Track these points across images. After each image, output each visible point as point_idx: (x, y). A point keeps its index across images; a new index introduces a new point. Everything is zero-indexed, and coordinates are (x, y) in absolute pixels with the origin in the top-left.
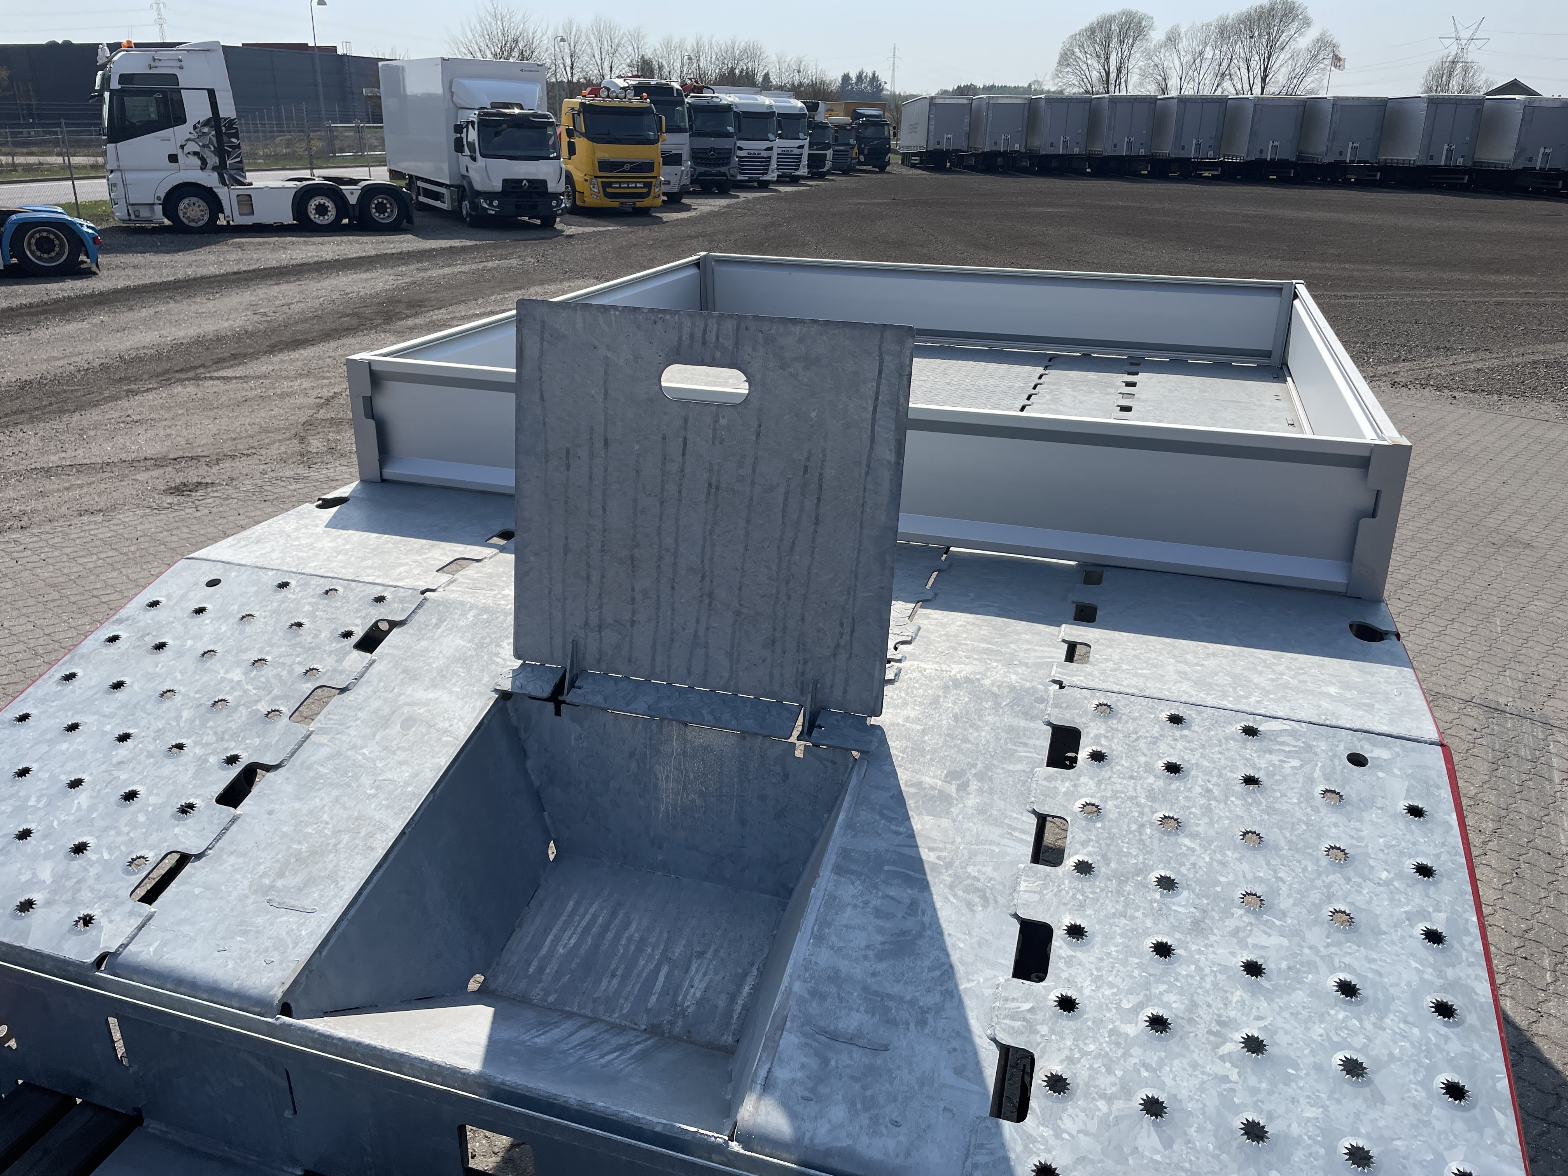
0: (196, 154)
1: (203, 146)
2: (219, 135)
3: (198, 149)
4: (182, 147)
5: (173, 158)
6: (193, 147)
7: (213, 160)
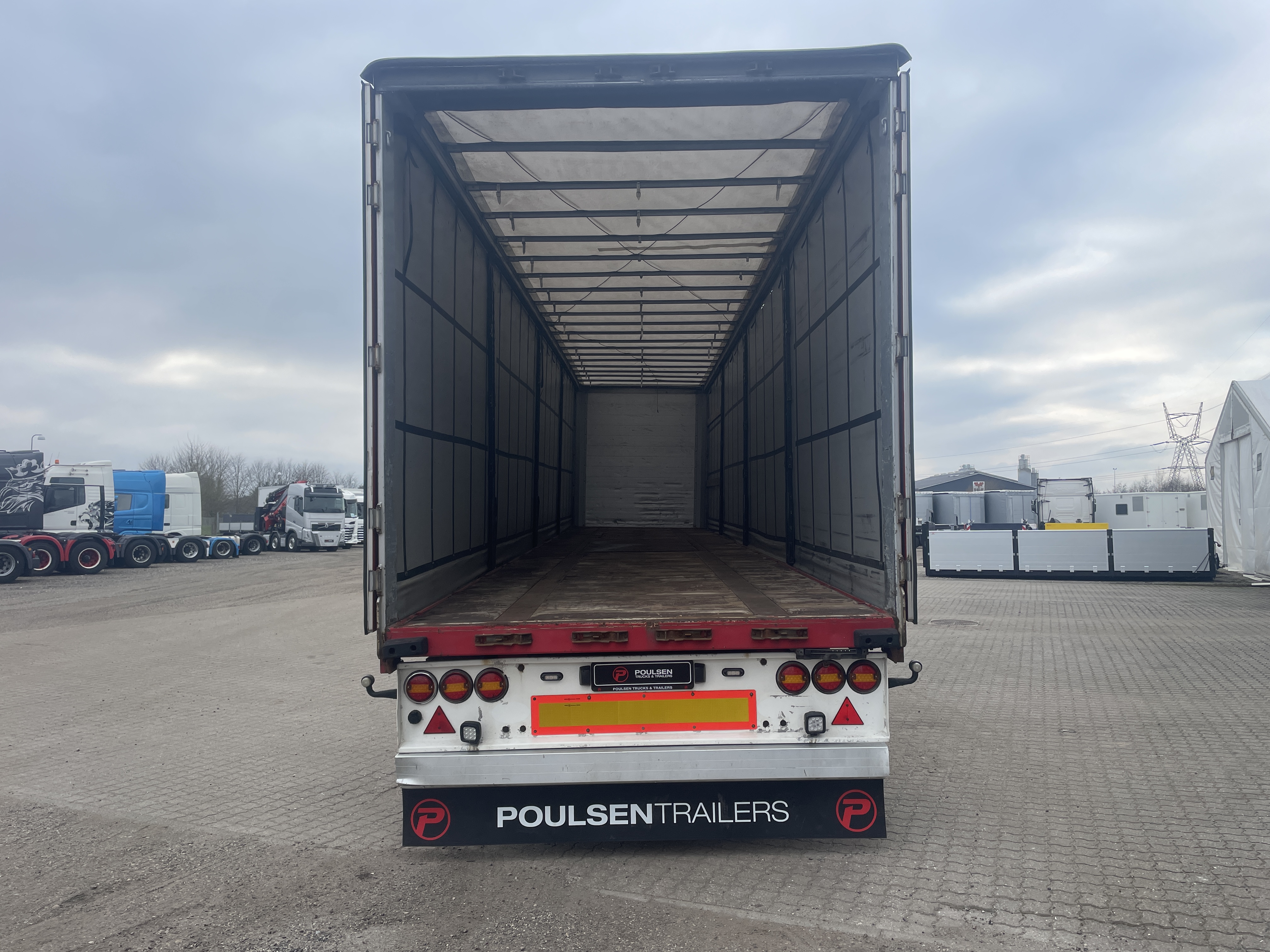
0: (87, 520)
1: (92, 516)
2: (102, 511)
3: (89, 518)
4: (80, 517)
5: (74, 523)
6: (87, 517)
7: (96, 524)
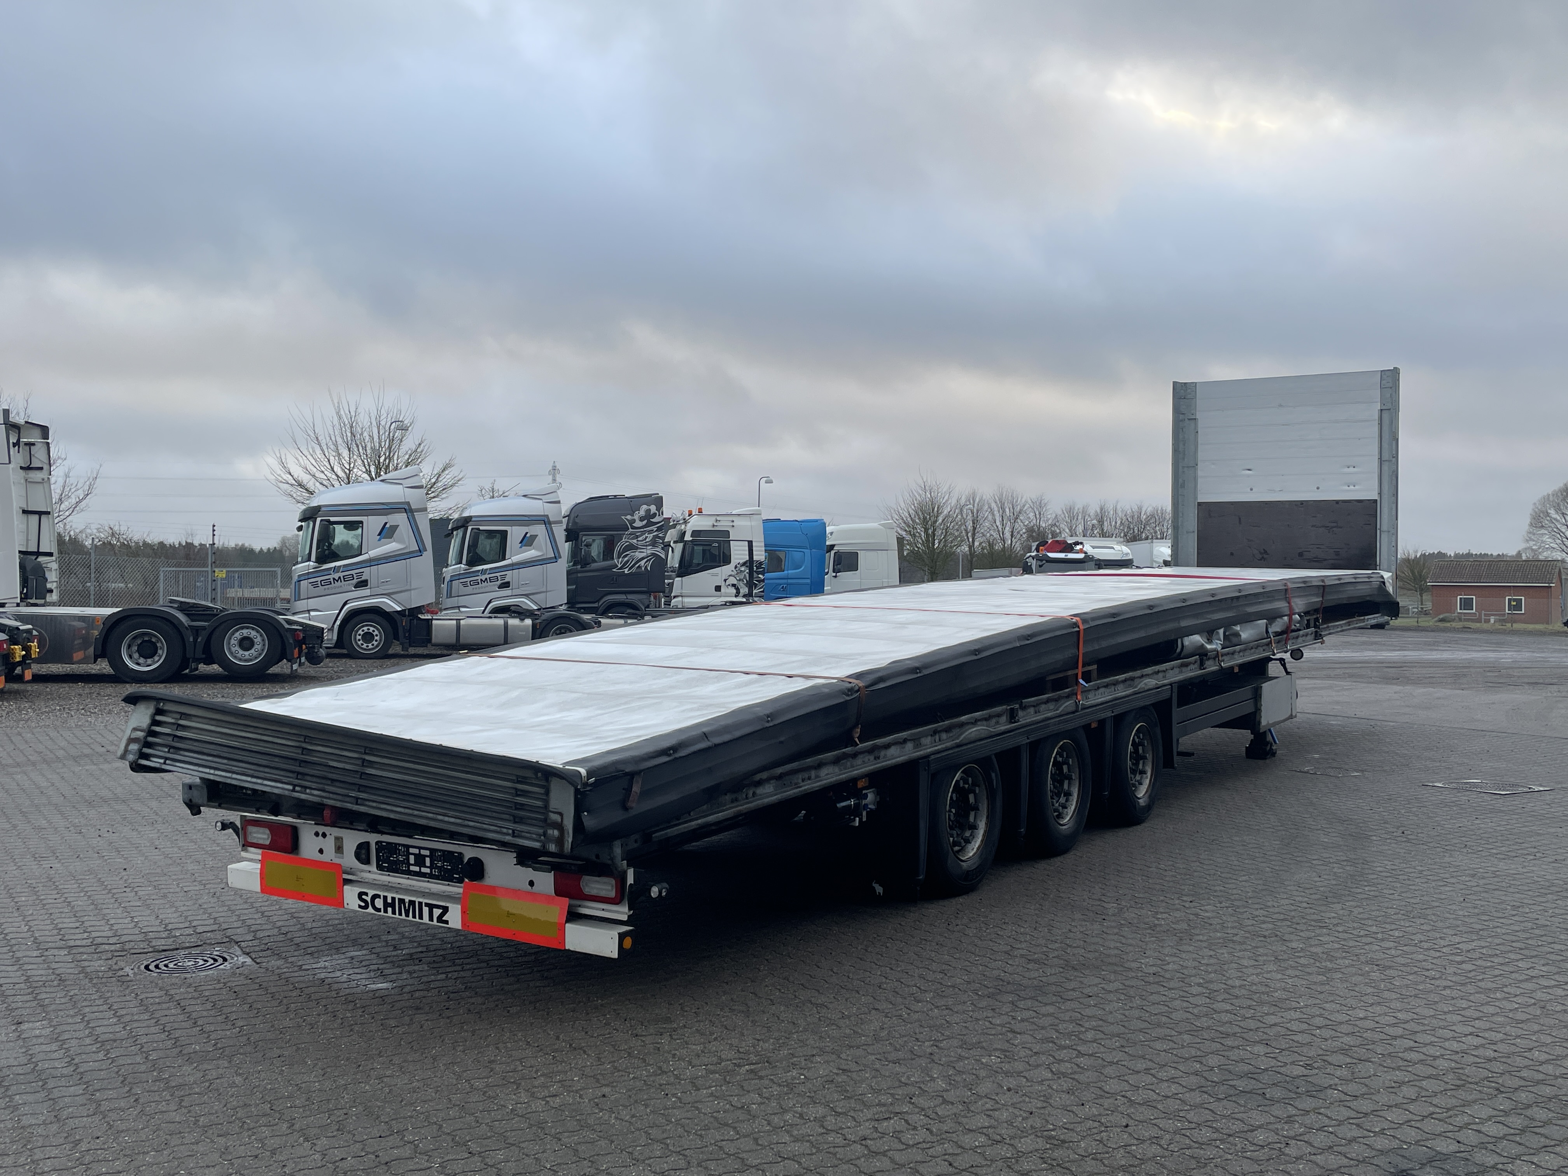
0: (734, 585)
1: (740, 580)
2: (751, 573)
3: (735, 582)
4: (725, 580)
5: (718, 588)
7: (744, 590)
